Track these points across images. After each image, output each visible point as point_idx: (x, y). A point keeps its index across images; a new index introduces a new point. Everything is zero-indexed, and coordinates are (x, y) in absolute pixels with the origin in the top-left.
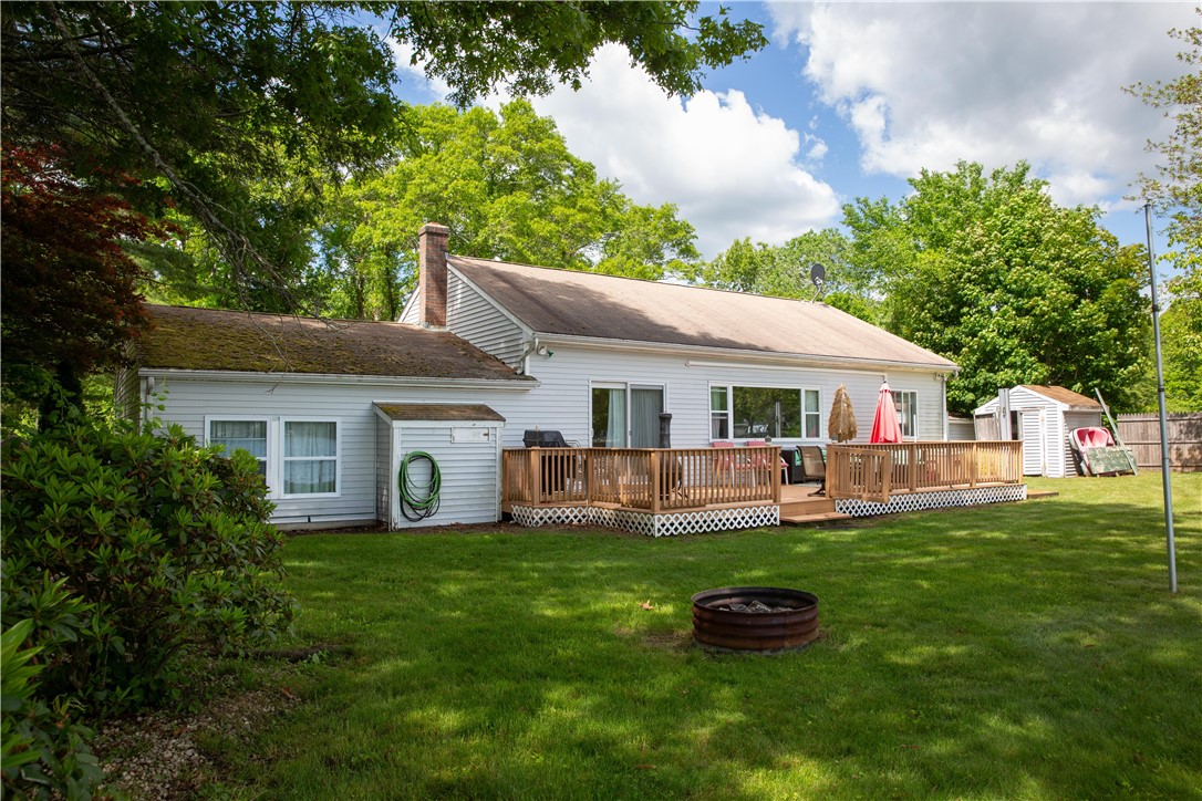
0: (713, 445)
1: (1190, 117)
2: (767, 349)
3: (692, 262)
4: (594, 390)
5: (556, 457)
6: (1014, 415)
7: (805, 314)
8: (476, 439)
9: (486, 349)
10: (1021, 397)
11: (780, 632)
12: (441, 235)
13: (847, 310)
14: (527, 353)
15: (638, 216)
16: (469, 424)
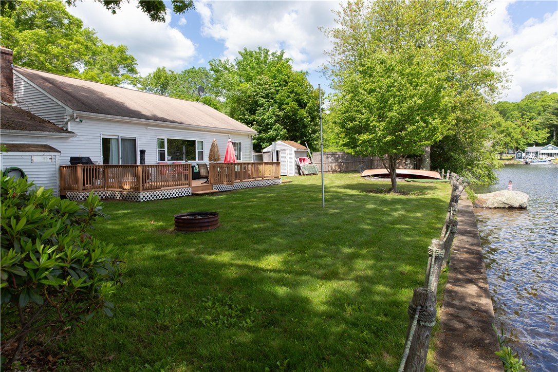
0: (159, 163)
1: (337, 43)
2: (181, 123)
3: (135, 76)
4: (103, 138)
5: (90, 169)
6: (277, 152)
7: (196, 108)
8: (45, 161)
9: (43, 117)
10: (280, 145)
11: (207, 224)
12: (8, 54)
13: (210, 105)
14: (69, 120)
15: (106, 50)
16: (42, 153)
